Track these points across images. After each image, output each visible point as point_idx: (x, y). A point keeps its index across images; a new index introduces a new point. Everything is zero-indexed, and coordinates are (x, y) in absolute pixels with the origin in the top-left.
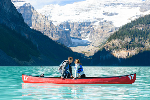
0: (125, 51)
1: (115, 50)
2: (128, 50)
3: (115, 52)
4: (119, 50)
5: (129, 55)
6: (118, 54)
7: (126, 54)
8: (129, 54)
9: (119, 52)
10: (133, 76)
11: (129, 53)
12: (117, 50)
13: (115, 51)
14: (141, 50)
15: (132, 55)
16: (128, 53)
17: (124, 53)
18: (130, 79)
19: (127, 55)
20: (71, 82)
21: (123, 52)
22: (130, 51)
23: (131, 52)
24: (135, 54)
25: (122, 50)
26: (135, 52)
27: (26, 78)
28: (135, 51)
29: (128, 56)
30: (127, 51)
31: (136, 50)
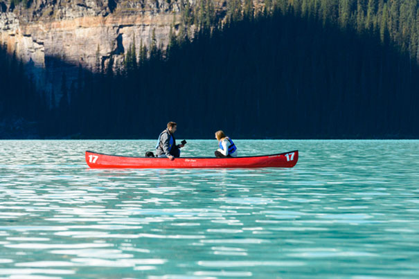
0: (91, 19)
1: (12, 7)
2: (118, 8)
3: (15, 27)
4: (47, 11)
5: (120, 50)
6: (39, 38)
7: (97, 39)
8: (119, 39)
9: (41, 26)
10: (293, 154)
11: (124, 30)
12: (28, 6)
13: (11, 15)
14: (211, 11)
15: (144, 51)
16: (113, 34)
17: (80, 33)
18: (288, 160)
19: (105, 50)
20: (184, 164)
21: (77, 22)
22: (126, 20)
23: (136, 29)
24: (167, 43)
25: (69, 13)
26: (167, 30)
27: (93, 158)
28: (168, 18)
29: (116, 58)
30: (109, 18)
31: (175, 7)
